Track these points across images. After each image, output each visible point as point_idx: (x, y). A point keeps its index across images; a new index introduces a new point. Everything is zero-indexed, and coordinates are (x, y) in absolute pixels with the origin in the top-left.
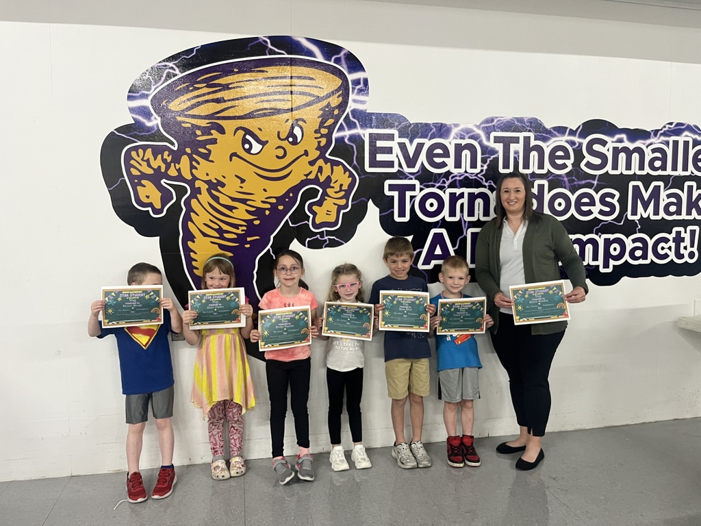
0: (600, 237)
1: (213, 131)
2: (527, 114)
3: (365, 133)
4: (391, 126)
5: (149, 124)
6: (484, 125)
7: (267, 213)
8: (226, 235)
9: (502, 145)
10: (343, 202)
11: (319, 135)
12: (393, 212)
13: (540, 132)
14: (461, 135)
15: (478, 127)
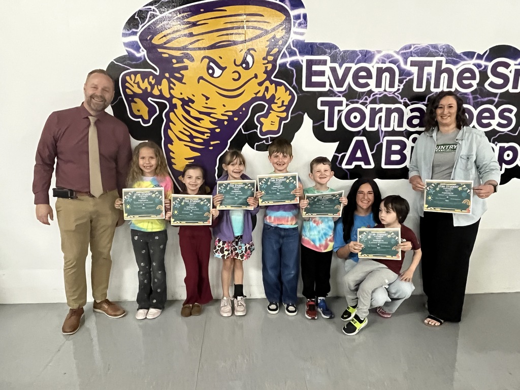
0: (496, 145)
1: (185, 60)
2: (441, 42)
3: (303, 59)
4: (325, 53)
5: (138, 55)
6: (403, 52)
7: (226, 123)
8: (195, 140)
9: (417, 68)
10: (284, 115)
11: (266, 61)
12: (324, 123)
13: (451, 56)
14: (383, 60)
15: (398, 53)
